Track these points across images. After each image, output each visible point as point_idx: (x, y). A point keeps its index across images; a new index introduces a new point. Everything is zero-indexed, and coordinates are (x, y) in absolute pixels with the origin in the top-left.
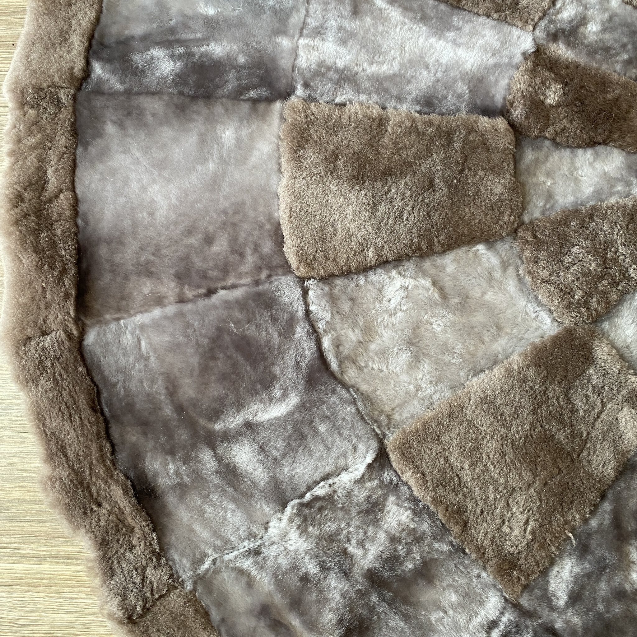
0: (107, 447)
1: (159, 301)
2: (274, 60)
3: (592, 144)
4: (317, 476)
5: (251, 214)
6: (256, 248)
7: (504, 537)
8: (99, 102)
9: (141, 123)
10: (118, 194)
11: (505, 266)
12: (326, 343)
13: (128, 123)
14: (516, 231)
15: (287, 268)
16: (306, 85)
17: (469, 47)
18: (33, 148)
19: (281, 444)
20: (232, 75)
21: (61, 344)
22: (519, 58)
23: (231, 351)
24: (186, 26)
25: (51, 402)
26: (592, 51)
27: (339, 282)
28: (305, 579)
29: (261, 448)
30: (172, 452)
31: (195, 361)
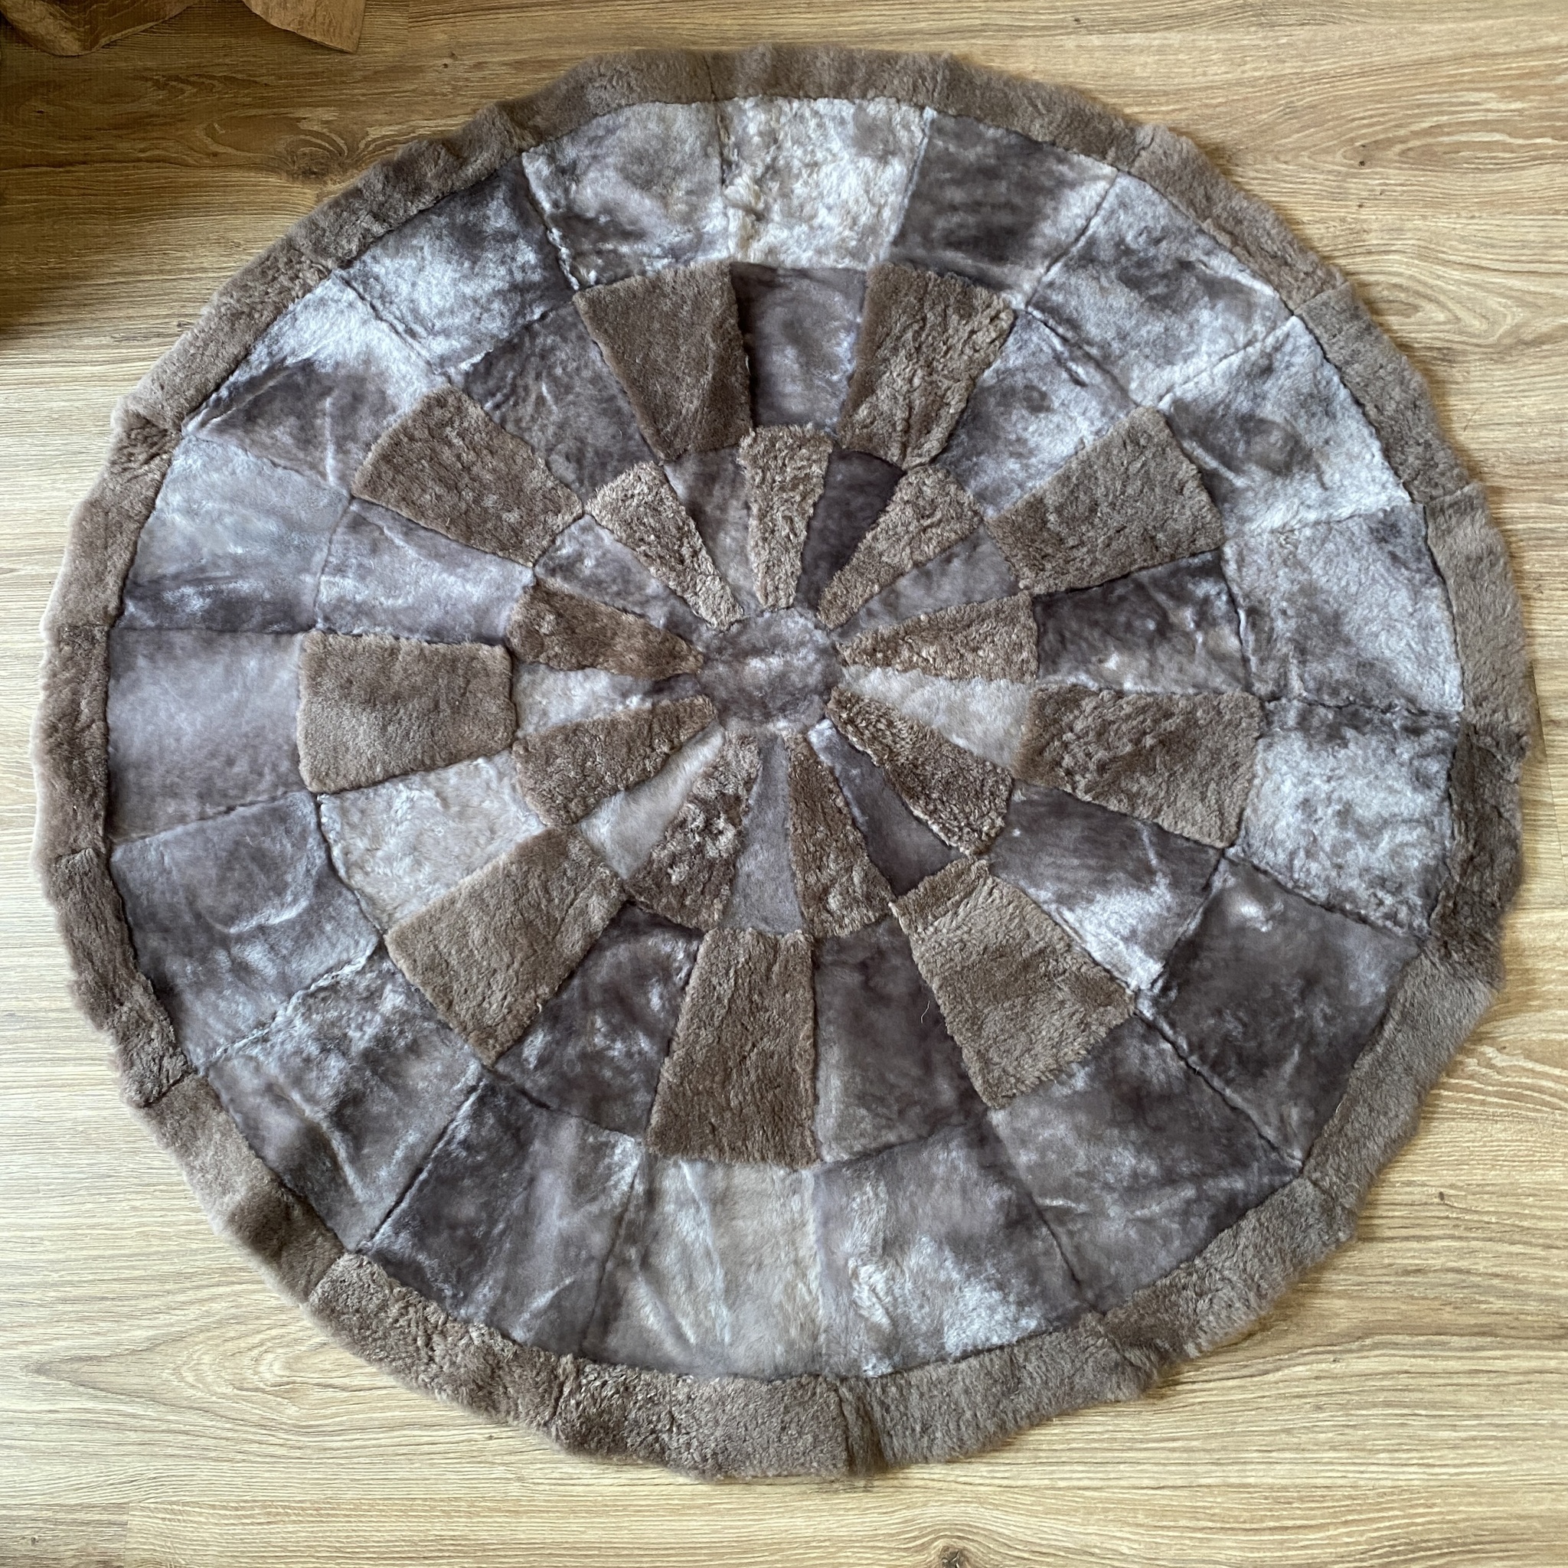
0: (130, 952)
1: (182, 819)
2: (297, 596)
3: (581, 667)
4: (322, 969)
5: (271, 736)
6: (275, 768)
7: (484, 1012)
8: (131, 637)
9: (171, 657)
10: (147, 722)
11: (501, 776)
12: (336, 852)
13: (159, 656)
14: (510, 746)
15: (301, 784)
16: (326, 619)
17: (476, 582)
18: (68, 682)
19: (289, 944)
20: (258, 611)
21: (89, 861)
22: (519, 592)
23: (248, 862)
24: (216, 566)
25: (80, 914)
26: (586, 584)
27: (351, 795)
28: (308, 1060)
29: (272, 948)
30: (190, 955)
31: (213, 872)
